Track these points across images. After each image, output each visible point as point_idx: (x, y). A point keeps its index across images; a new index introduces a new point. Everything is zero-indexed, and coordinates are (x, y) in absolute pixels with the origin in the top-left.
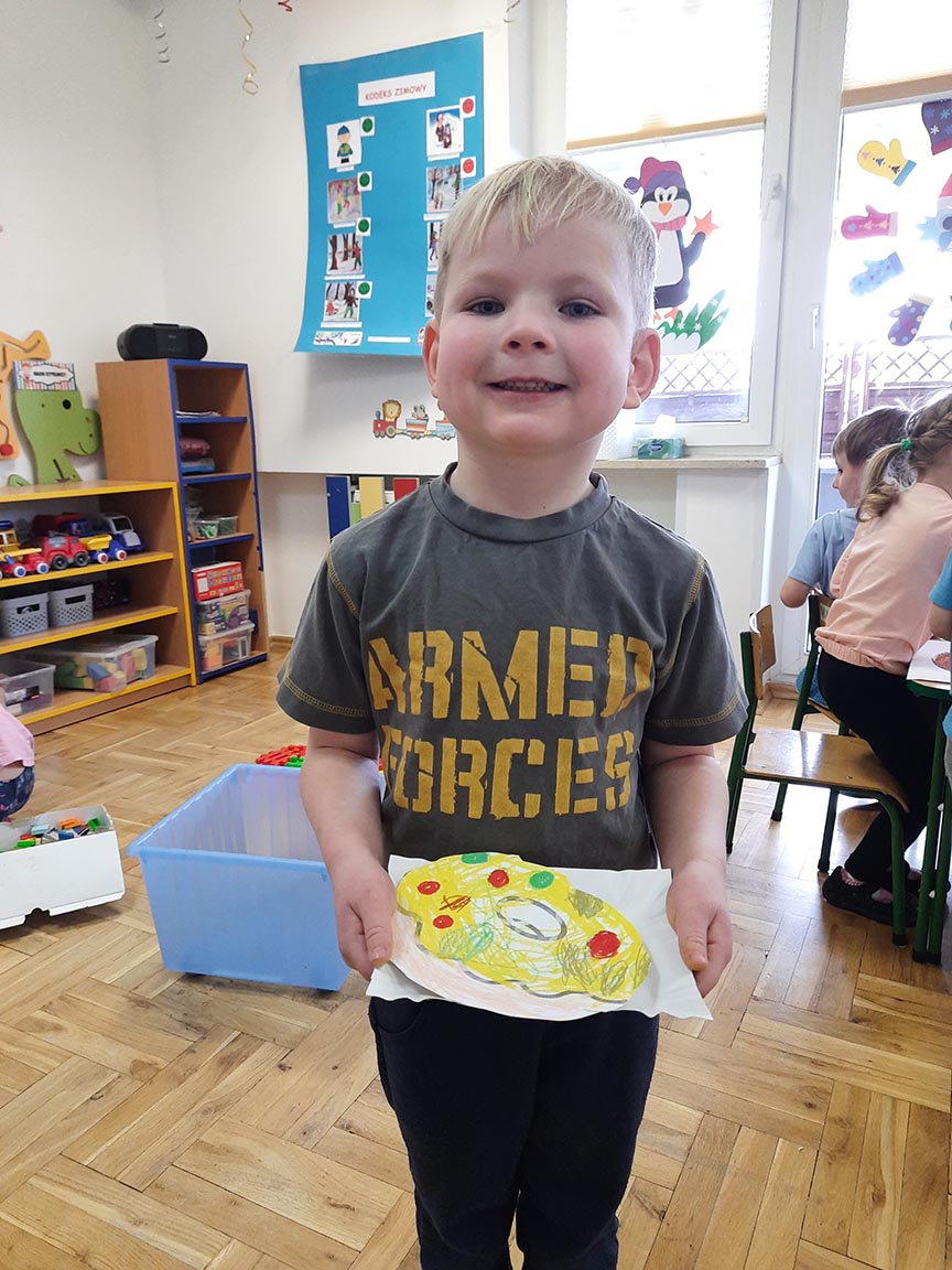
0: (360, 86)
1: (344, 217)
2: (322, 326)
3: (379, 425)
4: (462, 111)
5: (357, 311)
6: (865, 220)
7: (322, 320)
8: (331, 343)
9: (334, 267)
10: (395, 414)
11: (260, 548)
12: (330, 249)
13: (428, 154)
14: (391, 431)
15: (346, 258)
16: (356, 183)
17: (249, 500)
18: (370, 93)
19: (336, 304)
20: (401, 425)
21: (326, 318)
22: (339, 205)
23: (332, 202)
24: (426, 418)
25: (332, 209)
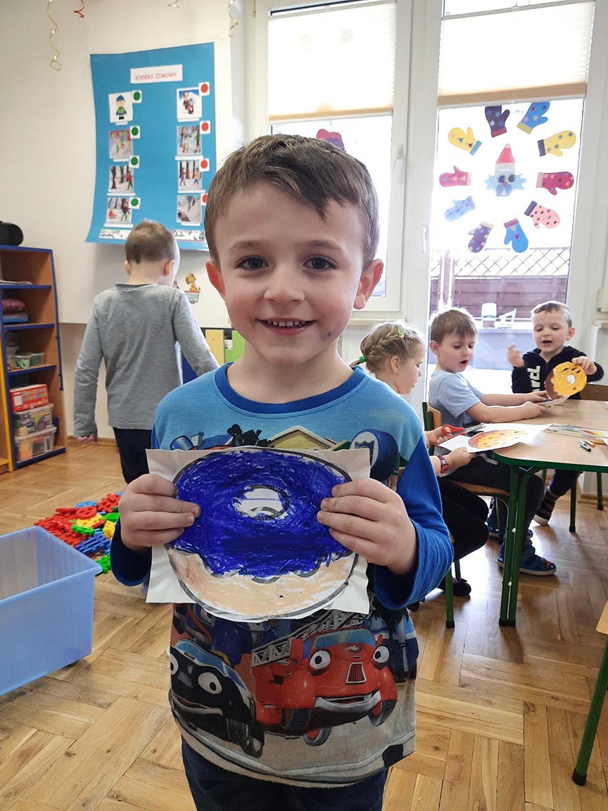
0: (132, 70)
1: (121, 154)
2: (106, 225)
4: (200, 92)
5: (130, 217)
6: (452, 176)
7: (105, 222)
8: (111, 237)
9: (114, 187)
11: (61, 375)
12: (111, 175)
13: (178, 117)
15: (122, 181)
16: (128, 132)
17: (53, 342)
18: (138, 75)
19: (115, 212)
21: (108, 220)
22: (117, 147)
23: (112, 144)
25: (113, 150)
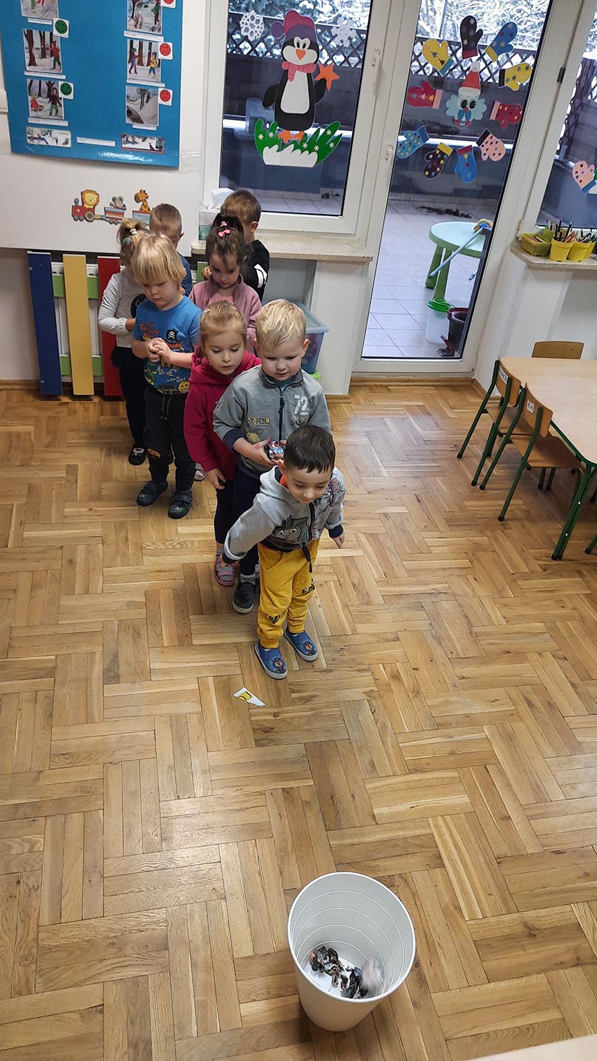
3: (78, 210)
5: (62, 110)
6: (422, 93)
9: (33, 63)
10: (94, 202)
12: (26, 44)
14: (90, 216)
15: (44, 56)
20: (99, 211)
24: (124, 208)
